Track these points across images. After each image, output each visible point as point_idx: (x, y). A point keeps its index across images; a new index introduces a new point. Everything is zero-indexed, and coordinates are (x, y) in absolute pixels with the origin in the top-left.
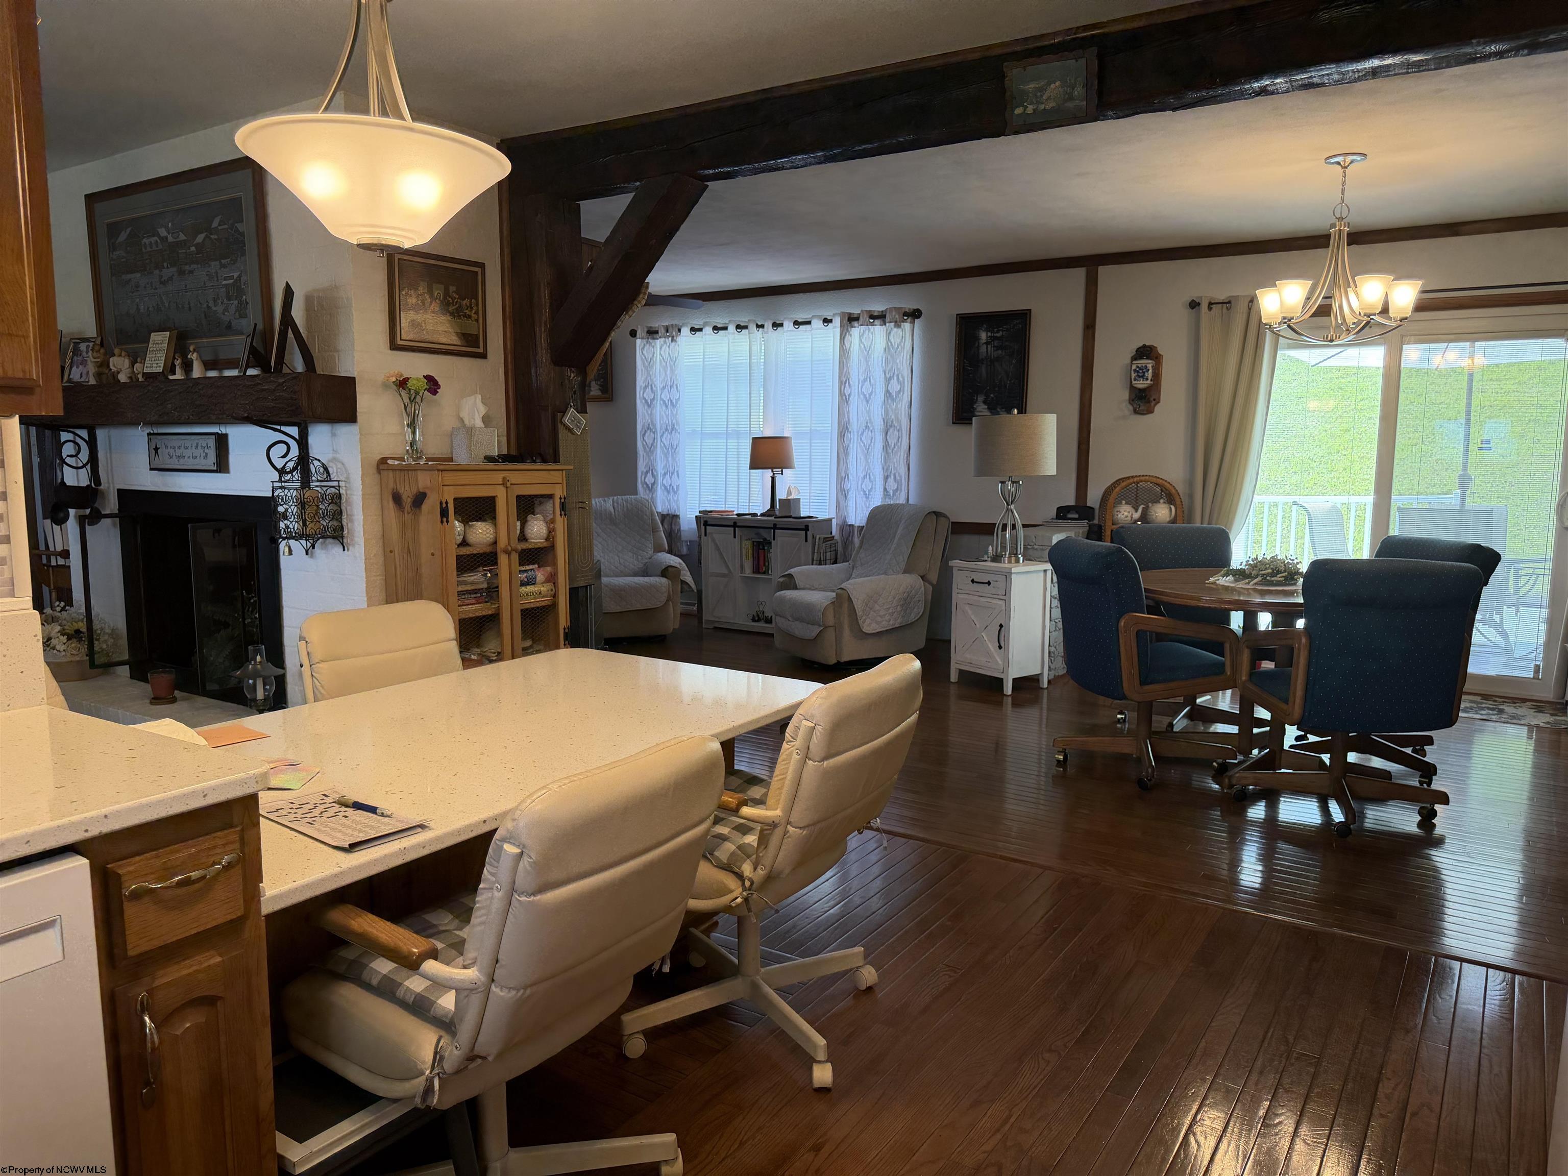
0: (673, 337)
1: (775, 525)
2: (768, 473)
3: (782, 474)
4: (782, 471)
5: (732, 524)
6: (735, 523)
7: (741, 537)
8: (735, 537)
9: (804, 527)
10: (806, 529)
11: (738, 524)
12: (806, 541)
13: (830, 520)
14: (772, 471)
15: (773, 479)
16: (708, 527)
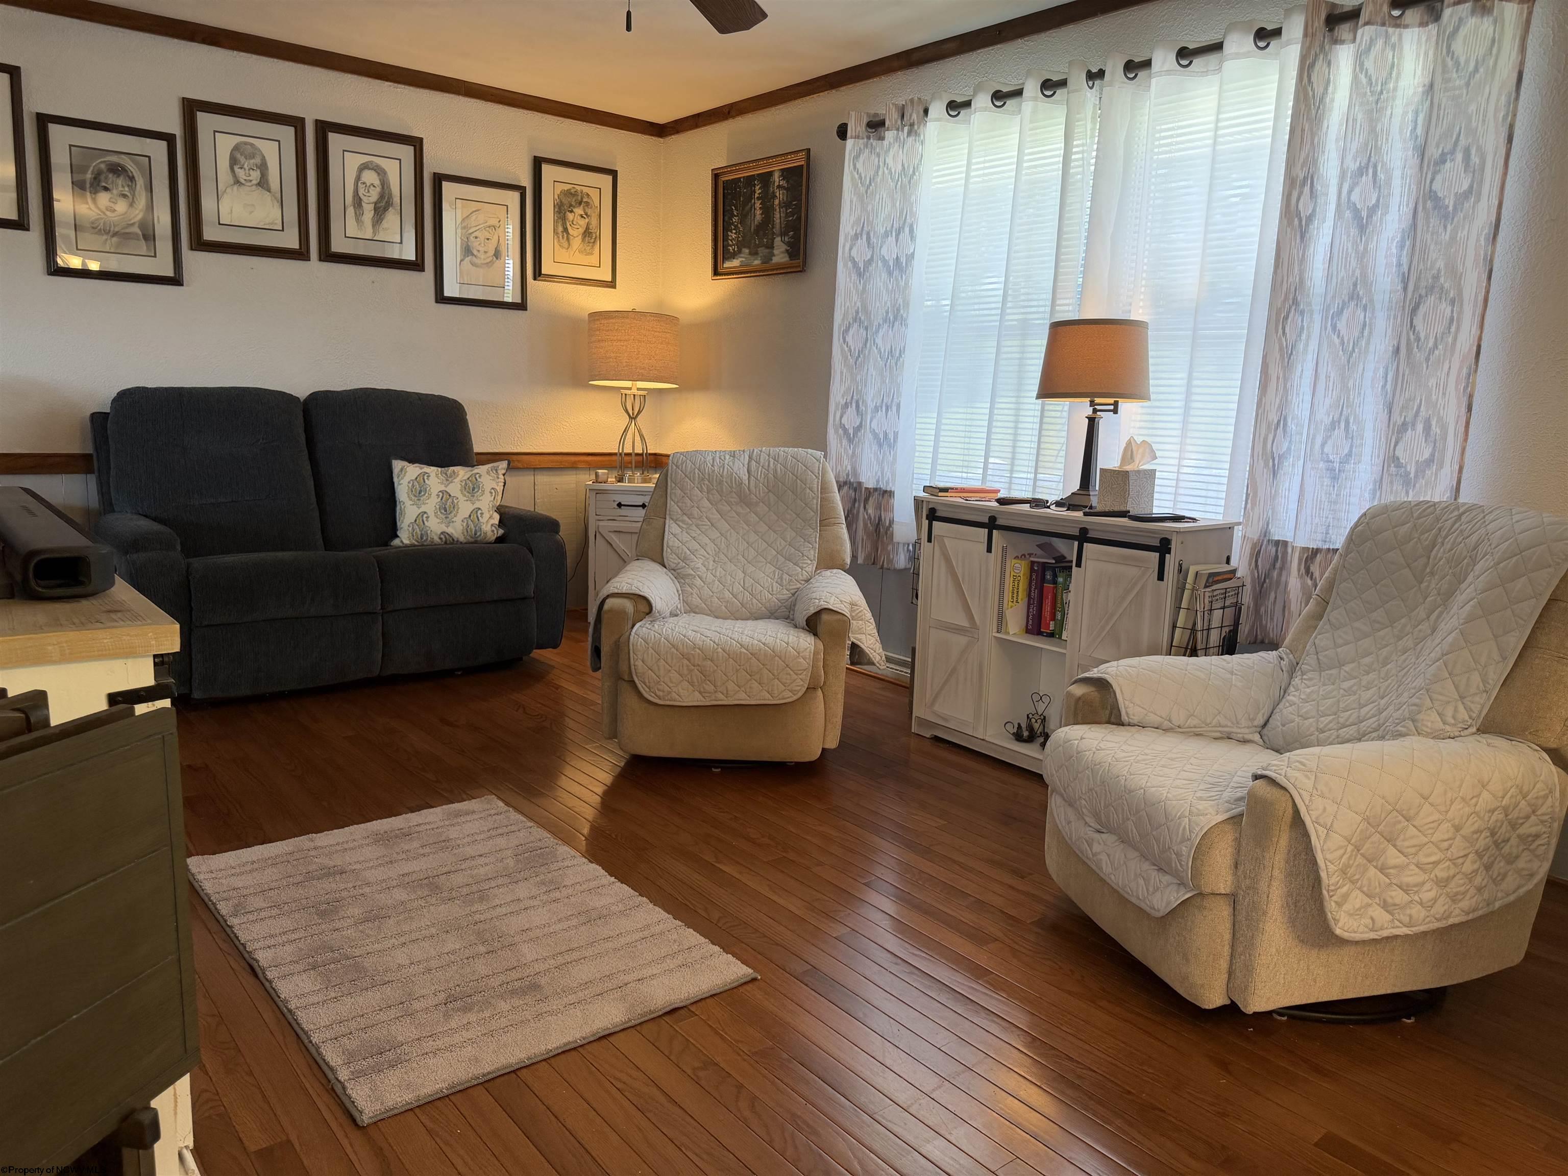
0: (912, 125)
1: (1084, 530)
2: (1084, 408)
3: (1115, 411)
4: (1116, 404)
5: (986, 520)
6: (993, 519)
7: (1004, 550)
8: (989, 550)
9: (1156, 543)
10: (1164, 547)
11: (1000, 522)
12: (1161, 577)
13: (1229, 529)
14: (1092, 403)
15: (1092, 423)
16: (936, 524)
